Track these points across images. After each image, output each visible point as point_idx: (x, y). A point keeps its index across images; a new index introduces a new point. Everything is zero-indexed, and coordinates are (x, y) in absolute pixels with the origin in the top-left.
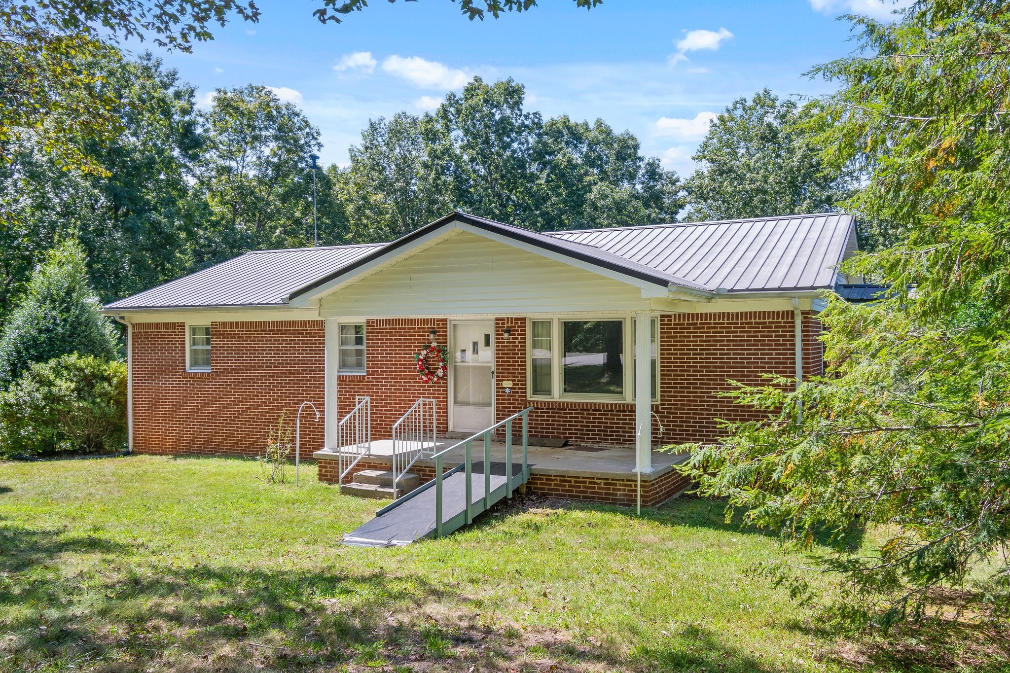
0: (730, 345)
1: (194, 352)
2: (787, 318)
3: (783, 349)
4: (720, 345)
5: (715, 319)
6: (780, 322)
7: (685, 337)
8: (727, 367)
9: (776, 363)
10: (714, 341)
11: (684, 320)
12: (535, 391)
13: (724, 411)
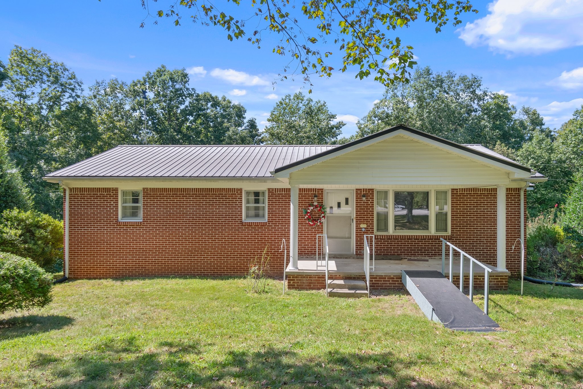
0: (488, 205)
1: (124, 208)
2: (516, 192)
3: (514, 207)
4: (483, 205)
5: (480, 192)
6: (513, 194)
7: (465, 200)
8: (487, 216)
9: (511, 213)
10: (480, 202)
11: (465, 192)
12: (378, 230)
13: (485, 237)
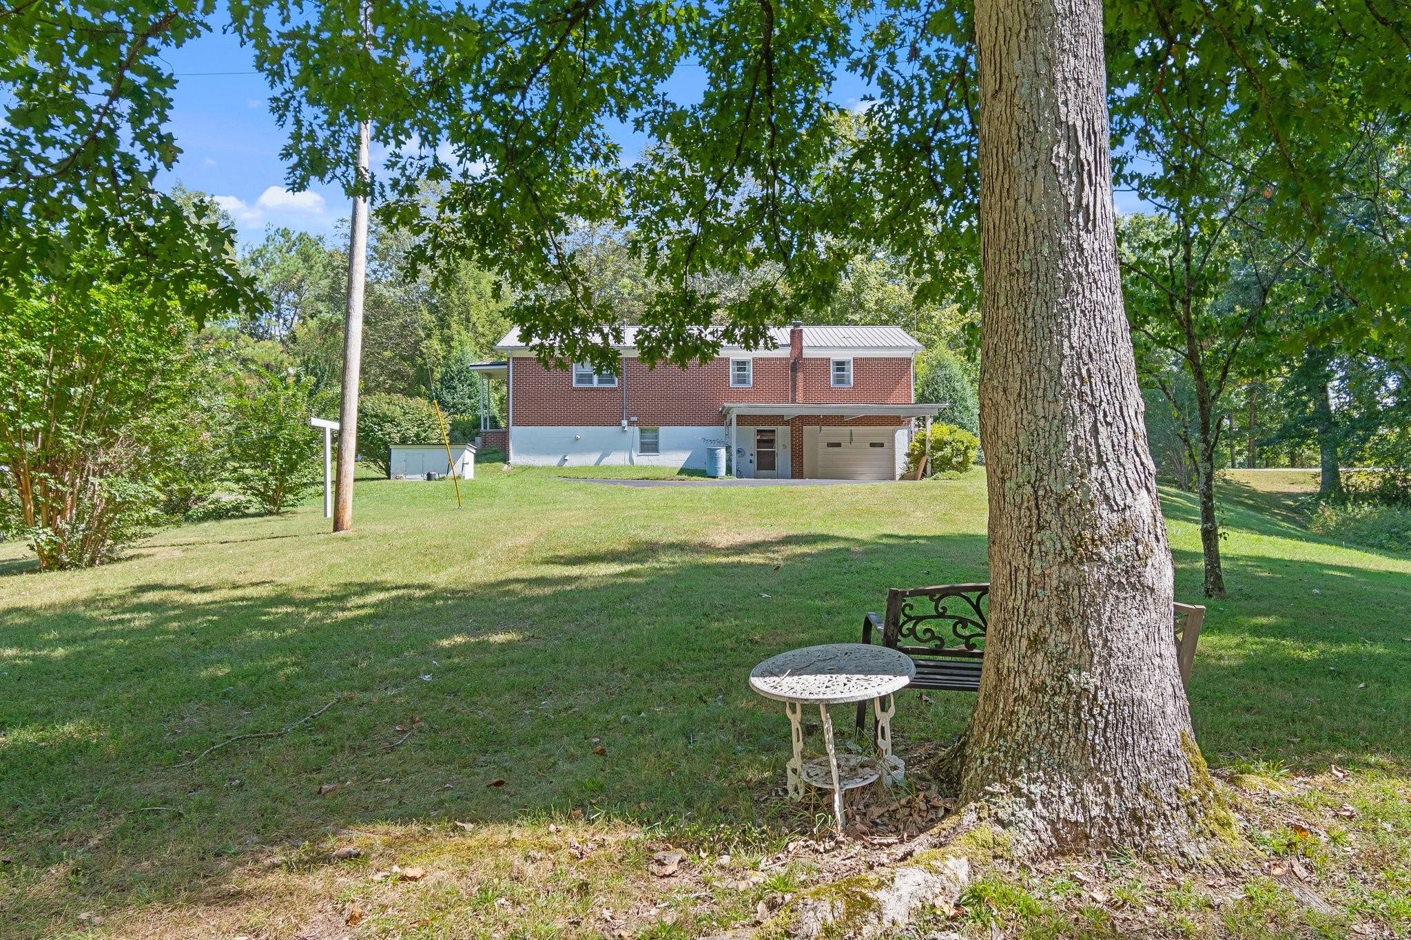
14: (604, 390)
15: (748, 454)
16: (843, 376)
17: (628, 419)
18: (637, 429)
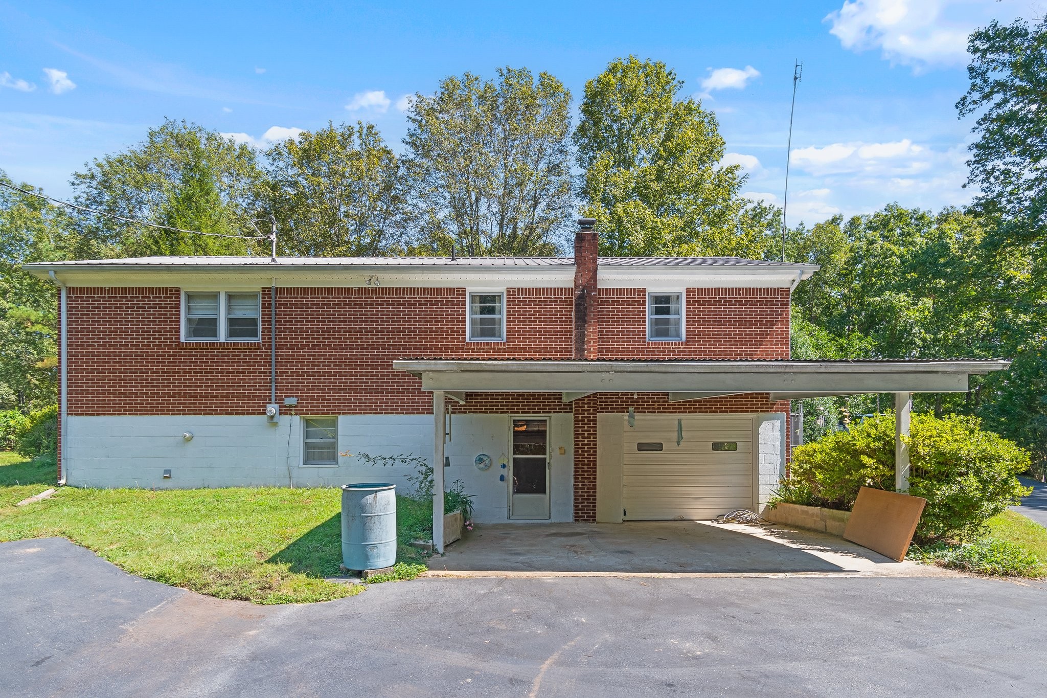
14: (236, 348)
15: (497, 464)
16: (667, 322)
17: (279, 402)
18: (297, 420)
